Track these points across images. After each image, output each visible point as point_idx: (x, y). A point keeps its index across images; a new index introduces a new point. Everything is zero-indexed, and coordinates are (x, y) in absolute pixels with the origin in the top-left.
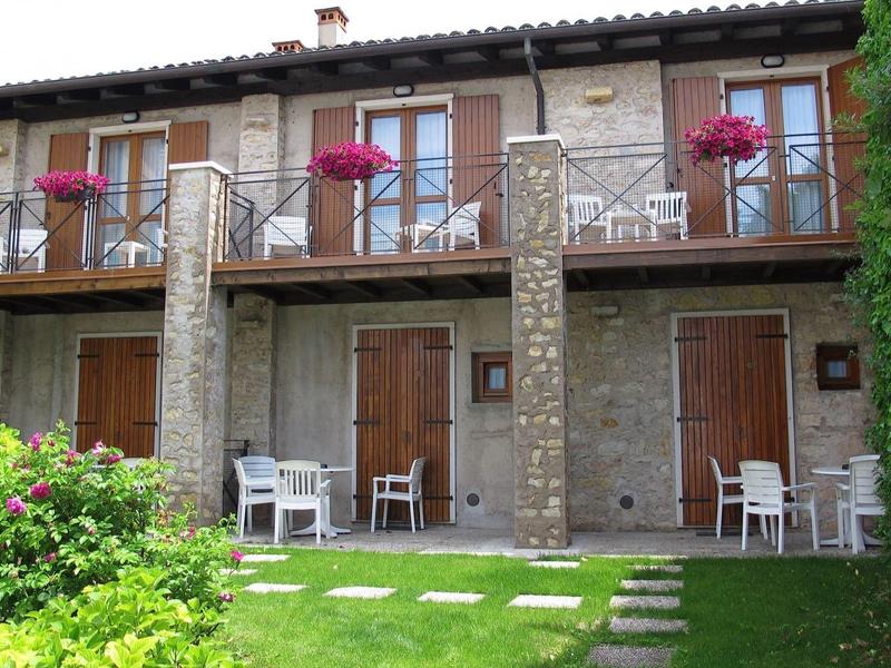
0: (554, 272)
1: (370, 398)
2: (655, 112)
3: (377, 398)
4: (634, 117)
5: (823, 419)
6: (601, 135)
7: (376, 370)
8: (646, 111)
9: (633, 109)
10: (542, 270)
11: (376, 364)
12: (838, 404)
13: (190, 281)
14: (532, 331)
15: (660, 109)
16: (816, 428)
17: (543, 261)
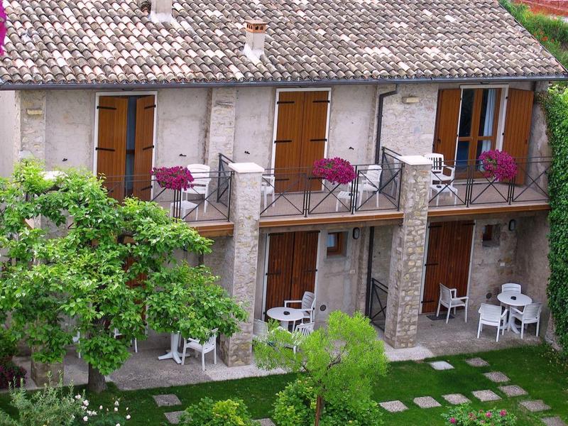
0: (423, 227)
1: (276, 261)
2: (433, 109)
3: (279, 260)
4: (423, 111)
5: (483, 261)
6: (407, 119)
7: (280, 246)
8: (428, 108)
9: (423, 107)
10: (418, 226)
11: (280, 242)
12: (490, 253)
13: (249, 234)
14: (412, 254)
15: (435, 107)
16: (480, 265)
17: (420, 221)
